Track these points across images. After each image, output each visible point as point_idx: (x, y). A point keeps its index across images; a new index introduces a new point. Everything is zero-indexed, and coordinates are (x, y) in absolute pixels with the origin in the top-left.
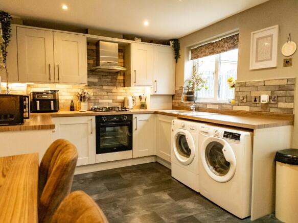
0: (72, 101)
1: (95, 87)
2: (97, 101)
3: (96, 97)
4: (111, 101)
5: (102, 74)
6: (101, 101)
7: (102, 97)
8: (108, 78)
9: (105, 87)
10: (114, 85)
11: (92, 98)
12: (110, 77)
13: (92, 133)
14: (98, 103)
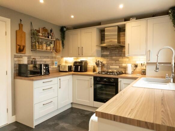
0: (94, 66)
1: (107, 57)
2: (108, 67)
3: (108, 64)
4: (118, 67)
5: (113, 49)
6: (111, 67)
7: (112, 64)
8: (116, 51)
9: (114, 58)
10: (120, 56)
11: (106, 65)
12: (117, 50)
13: (91, 87)
14: (110, 68)
